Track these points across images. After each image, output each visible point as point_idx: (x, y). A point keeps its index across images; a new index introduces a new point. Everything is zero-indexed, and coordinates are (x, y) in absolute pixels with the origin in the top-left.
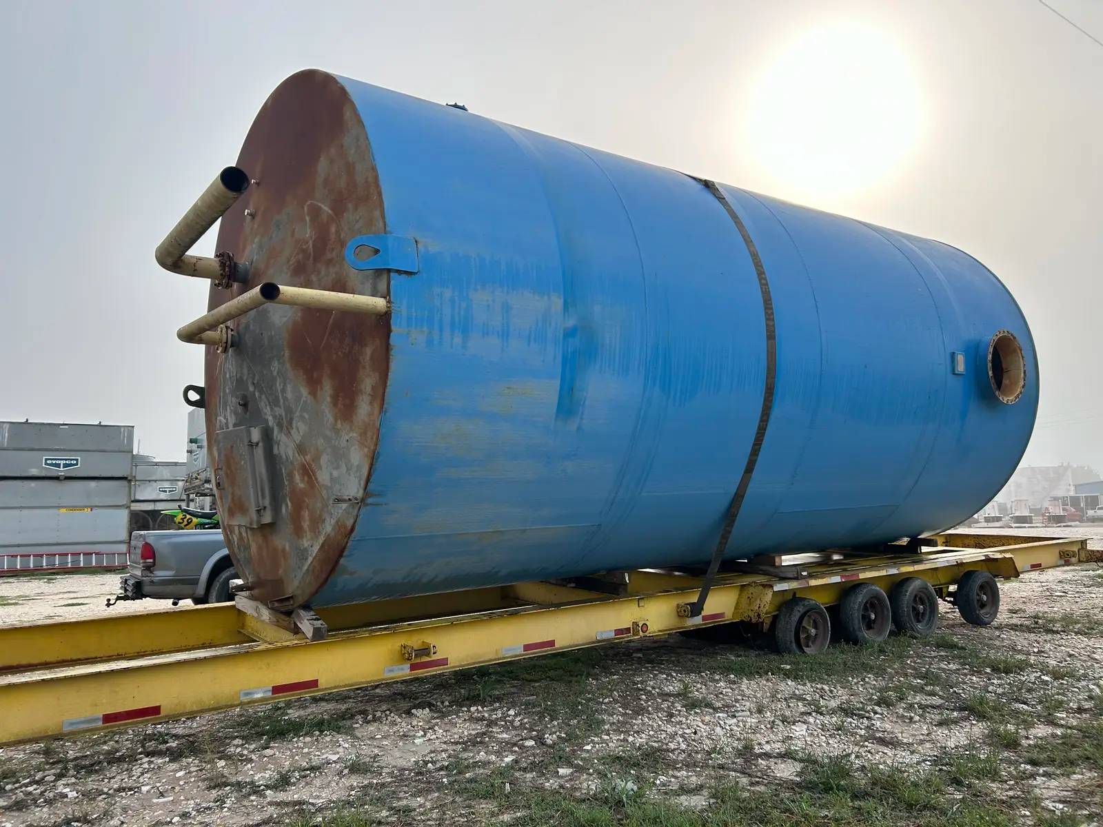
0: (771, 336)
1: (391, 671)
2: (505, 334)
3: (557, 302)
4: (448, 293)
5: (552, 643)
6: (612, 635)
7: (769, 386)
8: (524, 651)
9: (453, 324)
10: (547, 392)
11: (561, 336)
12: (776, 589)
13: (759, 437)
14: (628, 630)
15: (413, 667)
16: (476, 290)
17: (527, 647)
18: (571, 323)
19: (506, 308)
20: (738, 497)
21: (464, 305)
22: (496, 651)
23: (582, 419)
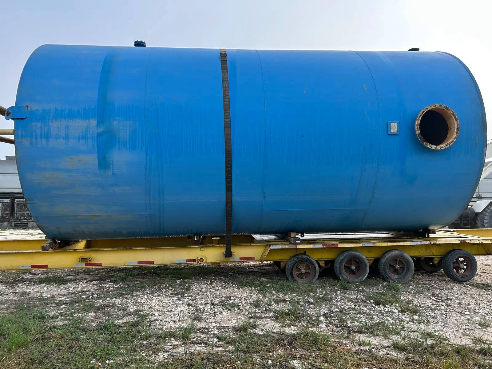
0: (227, 126)
1: (77, 265)
2: (67, 138)
3: (94, 122)
4: (39, 124)
5: (152, 262)
6: (185, 262)
7: (227, 150)
8: (138, 264)
9: (41, 135)
10: (92, 160)
11: (96, 135)
12: (271, 248)
13: (228, 175)
14: (194, 260)
15: (87, 265)
16: (52, 122)
17: (139, 263)
18: (101, 130)
19: (67, 127)
20: (229, 203)
21: (46, 128)
22: (124, 263)
23: (113, 169)
